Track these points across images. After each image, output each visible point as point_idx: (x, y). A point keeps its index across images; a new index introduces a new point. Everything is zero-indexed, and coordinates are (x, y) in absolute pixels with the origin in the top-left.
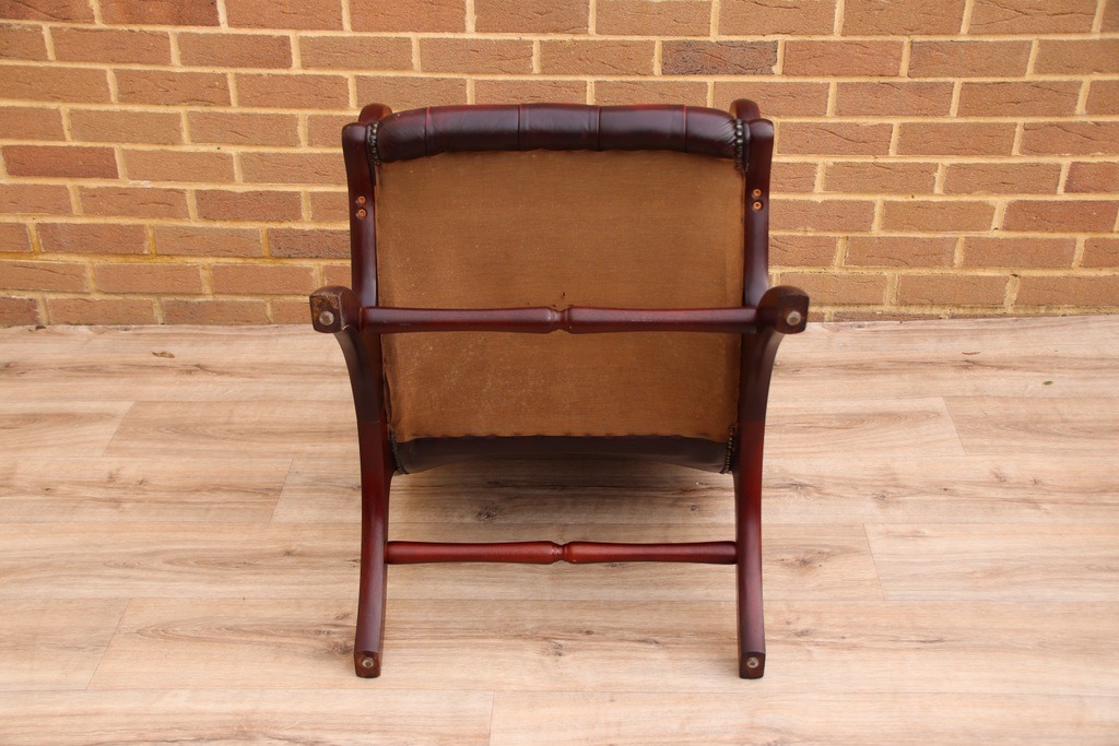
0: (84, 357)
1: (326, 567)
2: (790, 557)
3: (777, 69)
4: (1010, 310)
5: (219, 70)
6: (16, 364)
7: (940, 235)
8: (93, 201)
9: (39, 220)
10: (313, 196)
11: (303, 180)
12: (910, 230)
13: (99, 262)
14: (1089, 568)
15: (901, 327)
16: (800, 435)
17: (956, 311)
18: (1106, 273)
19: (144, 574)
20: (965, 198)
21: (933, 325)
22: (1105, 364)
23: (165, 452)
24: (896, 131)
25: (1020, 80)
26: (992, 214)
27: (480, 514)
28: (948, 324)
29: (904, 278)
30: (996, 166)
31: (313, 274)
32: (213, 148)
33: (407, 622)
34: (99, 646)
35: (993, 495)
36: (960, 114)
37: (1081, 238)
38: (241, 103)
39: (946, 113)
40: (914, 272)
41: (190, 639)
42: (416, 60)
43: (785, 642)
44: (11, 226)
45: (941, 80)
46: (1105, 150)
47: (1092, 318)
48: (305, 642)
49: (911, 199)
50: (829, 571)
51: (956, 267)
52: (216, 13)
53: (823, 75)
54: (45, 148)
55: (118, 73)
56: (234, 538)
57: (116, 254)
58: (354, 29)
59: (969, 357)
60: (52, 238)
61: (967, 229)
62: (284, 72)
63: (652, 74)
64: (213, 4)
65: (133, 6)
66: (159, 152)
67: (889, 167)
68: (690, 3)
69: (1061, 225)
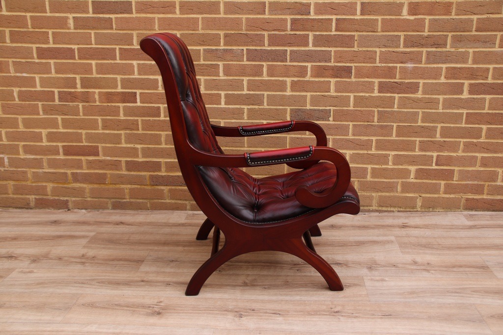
0: (82, 219)
1: (156, 286)
3: (331, 119)
4: (419, 209)
5: (136, 118)
6: (58, 221)
7: (392, 181)
8: (90, 164)
9: (72, 171)
10: (166, 162)
11: (163, 157)
12: (381, 178)
13: (91, 186)
14: (448, 292)
15: (380, 215)
16: (340, 248)
17: (399, 209)
18: (452, 196)
19: (88, 286)
20: (400, 167)
21: (392, 214)
22: (454, 227)
23: (104, 248)
24: (374, 141)
25: (417, 125)
26: (410, 173)
28: (397, 214)
29: (380, 197)
30: (410, 155)
31: (165, 192)
32: (132, 146)
33: (184, 305)
34: (67, 308)
35: (412, 268)
36: (396, 136)
37: (443, 183)
38: (143, 130)
39: (391, 136)
40: (384, 194)
41: (101, 308)
43: (330, 315)
44: (63, 173)
45: (389, 124)
46: (448, 151)
47: (449, 213)
48: (144, 310)
49: (381, 167)
50: (348, 292)
51: (399, 193)
52: (136, 99)
53: (348, 121)
54: (76, 146)
55: (102, 119)
56: (123, 276)
57: (96, 183)
59: (405, 224)
60: (76, 178)
61: (402, 178)
62: (158, 119)
63: (287, 120)
64: (136, 96)
65: (109, 97)
66: (114, 147)
67: (372, 155)
68: (300, 95)
69: (435, 178)
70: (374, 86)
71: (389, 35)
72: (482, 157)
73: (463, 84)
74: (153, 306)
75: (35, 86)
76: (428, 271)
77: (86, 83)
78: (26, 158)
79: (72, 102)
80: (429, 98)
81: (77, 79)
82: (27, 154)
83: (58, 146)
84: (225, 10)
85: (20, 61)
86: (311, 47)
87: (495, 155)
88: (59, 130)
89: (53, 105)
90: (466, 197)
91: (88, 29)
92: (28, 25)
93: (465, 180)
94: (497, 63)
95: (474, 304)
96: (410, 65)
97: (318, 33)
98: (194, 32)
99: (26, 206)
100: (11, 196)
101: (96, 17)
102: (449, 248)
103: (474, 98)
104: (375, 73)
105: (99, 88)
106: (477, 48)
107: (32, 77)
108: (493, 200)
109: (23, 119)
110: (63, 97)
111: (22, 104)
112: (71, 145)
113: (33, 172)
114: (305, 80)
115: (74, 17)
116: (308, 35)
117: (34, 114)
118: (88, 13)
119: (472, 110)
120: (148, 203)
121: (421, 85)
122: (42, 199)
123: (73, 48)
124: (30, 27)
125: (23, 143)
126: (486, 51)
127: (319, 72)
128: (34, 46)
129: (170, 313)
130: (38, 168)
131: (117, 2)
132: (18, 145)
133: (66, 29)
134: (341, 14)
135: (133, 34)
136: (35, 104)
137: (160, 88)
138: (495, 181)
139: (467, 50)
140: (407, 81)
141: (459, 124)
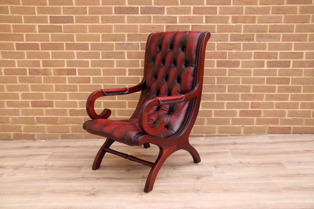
0: (43, 145)
1: (91, 180)
2: (195, 177)
4: (242, 134)
5: (76, 84)
6: (29, 146)
7: (226, 118)
8: (48, 112)
9: (37, 117)
12: (220, 116)
13: (48, 125)
14: (260, 177)
15: (220, 138)
17: (231, 134)
18: (261, 126)
19: (50, 181)
20: (231, 110)
21: (227, 137)
22: (262, 143)
23: (58, 161)
24: (215, 95)
25: (239, 85)
26: (237, 113)
27: (126, 171)
28: (230, 137)
29: (220, 127)
30: (236, 103)
32: (73, 100)
34: (39, 194)
35: (239, 165)
36: (228, 92)
37: (255, 118)
38: (80, 91)
39: (225, 91)
40: (222, 126)
41: (59, 193)
42: (116, 81)
43: (194, 192)
44: (31, 118)
45: (223, 85)
46: (257, 100)
47: (259, 135)
48: (85, 193)
49: (220, 110)
50: (203, 179)
51: (230, 125)
52: (76, 73)
54: (39, 101)
55: (55, 85)
56: (71, 175)
57: (52, 124)
58: (103, 75)
59: (234, 143)
60: (39, 121)
61: (232, 116)
62: (89, 84)
64: (75, 71)
65: (60, 72)
66: (62, 101)
67: (214, 103)
69: (251, 115)
70: (214, 63)
71: (222, 34)
72: (277, 103)
73: (264, 61)
74: (90, 191)
75: (15, 66)
76: (248, 167)
77: (46, 64)
78: (9, 109)
79: (37, 75)
80: (245, 70)
81: (40, 61)
82: (9, 106)
83: (28, 101)
84: (127, 21)
85: (5, 52)
87: (283, 102)
88: (29, 92)
89: (25, 77)
90: (268, 126)
91: (47, 32)
92: (11, 30)
93: (268, 117)
94: (281, 50)
95: (274, 183)
96: (234, 51)
98: (110, 33)
99: (8, 139)
101: (52, 25)
102: (260, 154)
103: (270, 70)
104: (214, 56)
105: (54, 67)
106: (270, 41)
107: (13, 61)
108: (283, 127)
109: (7, 86)
110: (32, 72)
111: (7, 77)
112: (36, 101)
113: (13, 118)
115: (39, 26)
117: (14, 83)
118: (47, 23)
119: (270, 76)
120: (83, 135)
121: (241, 62)
122: (18, 134)
123: (38, 43)
124: (12, 31)
125: (7, 100)
126: (275, 43)
128: (15, 42)
129: (101, 194)
130: (16, 115)
131: (64, 17)
132: (4, 102)
133: (34, 32)
134: (195, 23)
135: (73, 35)
136: (14, 77)
137: (90, 66)
138: (284, 117)
139: (265, 42)
140: (233, 60)
141: (263, 84)
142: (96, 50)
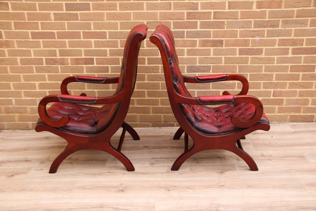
1: (117, 175)
3: (211, 71)
5: (94, 74)
6: (49, 137)
14: (282, 172)
18: (282, 114)
19: (78, 177)
22: (284, 133)
24: (236, 84)
25: (261, 73)
27: (150, 164)
30: (258, 91)
32: (92, 90)
34: (70, 190)
35: (262, 158)
36: (250, 80)
37: (277, 107)
41: (89, 189)
43: (218, 188)
45: (245, 73)
46: (280, 88)
47: (281, 124)
48: (114, 189)
50: (227, 174)
52: (94, 62)
53: (221, 72)
54: (57, 91)
55: (73, 75)
59: (255, 132)
62: (107, 74)
63: (185, 72)
64: (93, 60)
65: (77, 61)
66: (80, 91)
68: (192, 58)
69: (273, 104)
70: (236, 51)
71: (245, 21)
72: (300, 91)
73: (288, 49)
74: (118, 187)
75: (31, 56)
77: (62, 53)
78: (26, 99)
79: (54, 65)
80: (268, 57)
81: (57, 50)
82: (27, 97)
83: (46, 91)
84: (147, 8)
85: (21, 41)
86: (199, 29)
87: (307, 90)
88: (46, 82)
89: (42, 66)
90: (291, 114)
91: (63, 20)
93: (290, 105)
94: (308, 36)
96: (257, 38)
97: (203, 21)
98: (128, 21)
99: (26, 128)
100: (17, 122)
101: (68, 13)
102: (282, 146)
103: (295, 57)
104: (236, 43)
105: (71, 56)
106: (297, 27)
107: (28, 50)
108: (306, 116)
109: (24, 76)
110: (48, 62)
111: (23, 66)
112: (54, 91)
113: (31, 108)
114: (196, 48)
115: (54, 13)
116: (197, 22)
117: (30, 73)
118: (63, 10)
119: (294, 63)
121: (264, 50)
123: (54, 32)
124: (27, 19)
125: (24, 90)
126: (302, 29)
127: (204, 44)
128: (30, 31)
129: (129, 190)
130: (33, 105)
131: (80, 4)
132: (21, 92)
133: (49, 20)
134: (217, 9)
135: (91, 23)
136: (31, 67)
137: (108, 55)
138: (307, 105)
139: (291, 28)
140: (255, 48)
141: (286, 72)
142: (114, 39)
